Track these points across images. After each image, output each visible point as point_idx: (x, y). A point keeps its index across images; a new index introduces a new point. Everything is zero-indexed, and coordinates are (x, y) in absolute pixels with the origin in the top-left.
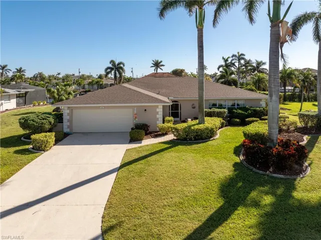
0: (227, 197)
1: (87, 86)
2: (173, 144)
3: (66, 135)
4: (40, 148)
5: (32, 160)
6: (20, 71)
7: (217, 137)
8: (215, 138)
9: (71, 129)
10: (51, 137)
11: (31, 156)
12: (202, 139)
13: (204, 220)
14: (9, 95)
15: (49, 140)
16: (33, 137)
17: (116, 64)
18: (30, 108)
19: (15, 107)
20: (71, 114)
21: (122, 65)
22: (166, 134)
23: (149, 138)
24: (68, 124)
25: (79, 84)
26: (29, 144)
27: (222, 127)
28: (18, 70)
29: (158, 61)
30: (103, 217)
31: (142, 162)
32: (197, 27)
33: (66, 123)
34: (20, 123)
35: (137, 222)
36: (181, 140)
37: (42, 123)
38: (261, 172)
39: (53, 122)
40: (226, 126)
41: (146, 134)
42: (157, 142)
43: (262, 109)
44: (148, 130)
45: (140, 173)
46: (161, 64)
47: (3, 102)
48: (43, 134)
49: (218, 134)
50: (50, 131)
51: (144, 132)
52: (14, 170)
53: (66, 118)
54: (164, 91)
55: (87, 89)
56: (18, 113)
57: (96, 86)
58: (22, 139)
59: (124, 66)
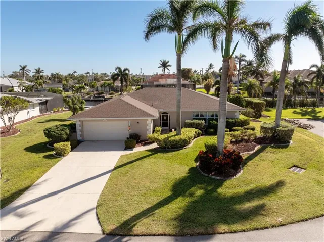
0: (175, 191)
1: (99, 89)
2: (155, 151)
3: (79, 142)
4: (60, 154)
5: (56, 163)
6: (38, 71)
7: (190, 145)
8: (187, 147)
9: (83, 138)
10: (68, 145)
11: (56, 160)
12: (177, 148)
13: (154, 203)
14: (33, 104)
15: (66, 148)
16: (55, 145)
17: (122, 70)
18: (51, 115)
19: (39, 114)
20: (82, 126)
21: (127, 72)
22: (153, 142)
23: (140, 146)
24: (81, 133)
25: (93, 87)
26: (53, 150)
27: (198, 137)
28: (37, 70)
29: (165, 61)
30: (98, 201)
31: (128, 166)
32: (177, 52)
33: (79, 133)
34: (45, 133)
35: (116, 203)
36: (162, 148)
37: (61, 134)
38: (206, 175)
39: (68, 133)
40: (202, 135)
41: (138, 143)
42: (145, 149)
43: (234, 120)
44: (139, 139)
45: (125, 174)
46: (168, 64)
47: (29, 110)
48: (62, 143)
49: (192, 143)
50: (67, 140)
51: (135, 142)
52: (45, 171)
53: (78, 128)
54: (157, 103)
55: (100, 92)
56: (42, 121)
57: (108, 89)
58: (48, 145)
59: (129, 72)
